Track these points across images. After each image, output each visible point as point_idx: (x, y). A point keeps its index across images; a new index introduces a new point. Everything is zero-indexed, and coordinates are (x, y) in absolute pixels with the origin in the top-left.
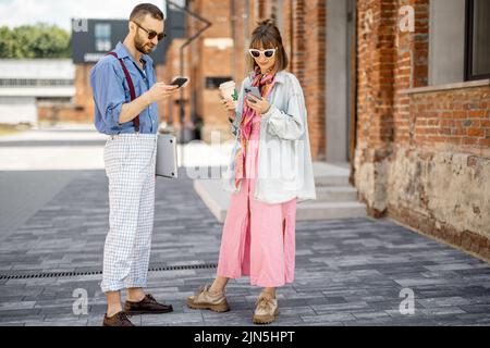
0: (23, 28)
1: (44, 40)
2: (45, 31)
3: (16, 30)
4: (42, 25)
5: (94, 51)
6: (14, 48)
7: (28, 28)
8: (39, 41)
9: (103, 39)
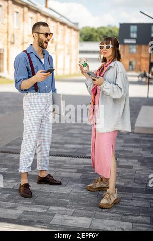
0: (101, 28)
1: (109, 33)
2: (111, 29)
3: (98, 28)
4: (109, 26)
5: (129, 38)
6: (97, 37)
7: (103, 28)
8: (107, 33)
9: (133, 32)
